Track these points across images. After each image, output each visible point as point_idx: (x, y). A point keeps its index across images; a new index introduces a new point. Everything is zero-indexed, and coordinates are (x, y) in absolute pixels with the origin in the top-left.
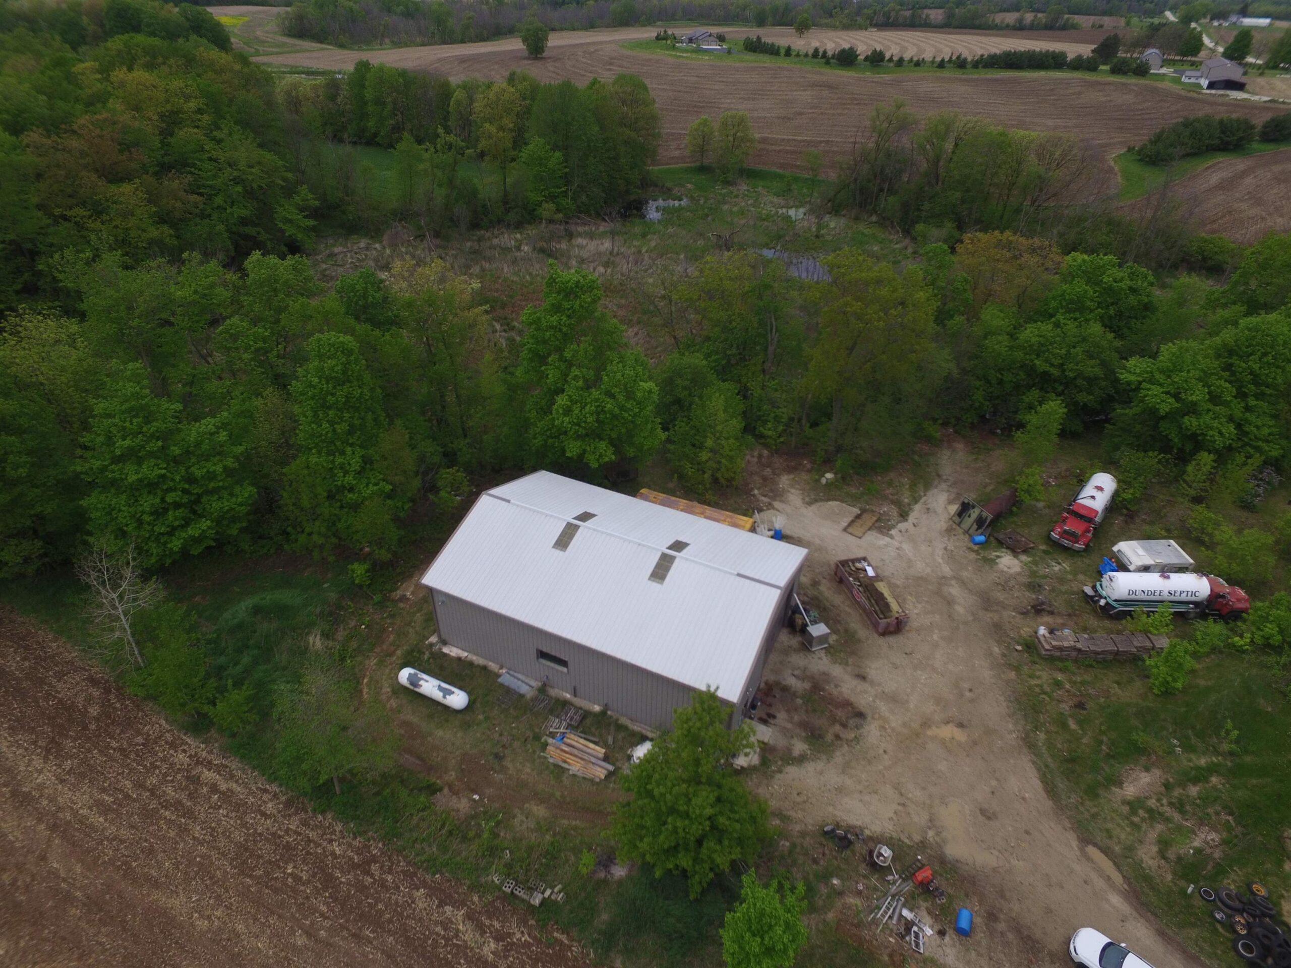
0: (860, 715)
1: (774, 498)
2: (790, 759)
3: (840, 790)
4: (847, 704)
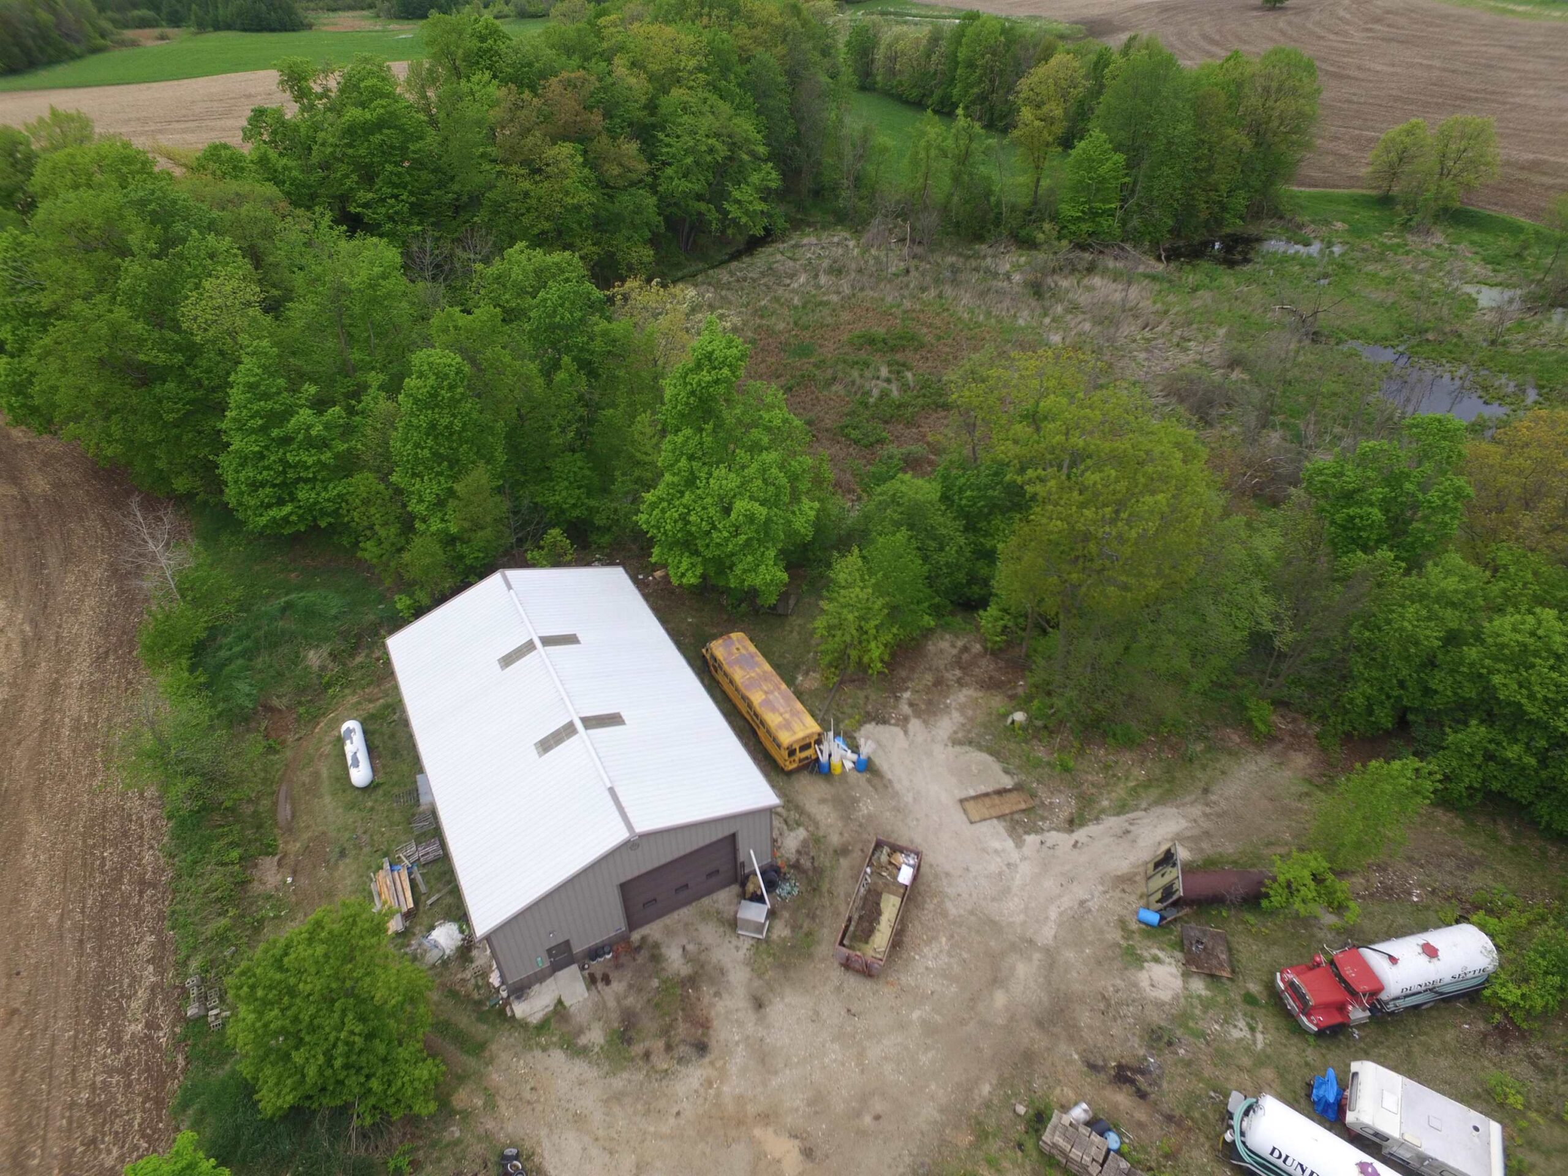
0: (702, 1048)
1: (918, 714)
2: (574, 1049)
3: (579, 1120)
4: (705, 1025)
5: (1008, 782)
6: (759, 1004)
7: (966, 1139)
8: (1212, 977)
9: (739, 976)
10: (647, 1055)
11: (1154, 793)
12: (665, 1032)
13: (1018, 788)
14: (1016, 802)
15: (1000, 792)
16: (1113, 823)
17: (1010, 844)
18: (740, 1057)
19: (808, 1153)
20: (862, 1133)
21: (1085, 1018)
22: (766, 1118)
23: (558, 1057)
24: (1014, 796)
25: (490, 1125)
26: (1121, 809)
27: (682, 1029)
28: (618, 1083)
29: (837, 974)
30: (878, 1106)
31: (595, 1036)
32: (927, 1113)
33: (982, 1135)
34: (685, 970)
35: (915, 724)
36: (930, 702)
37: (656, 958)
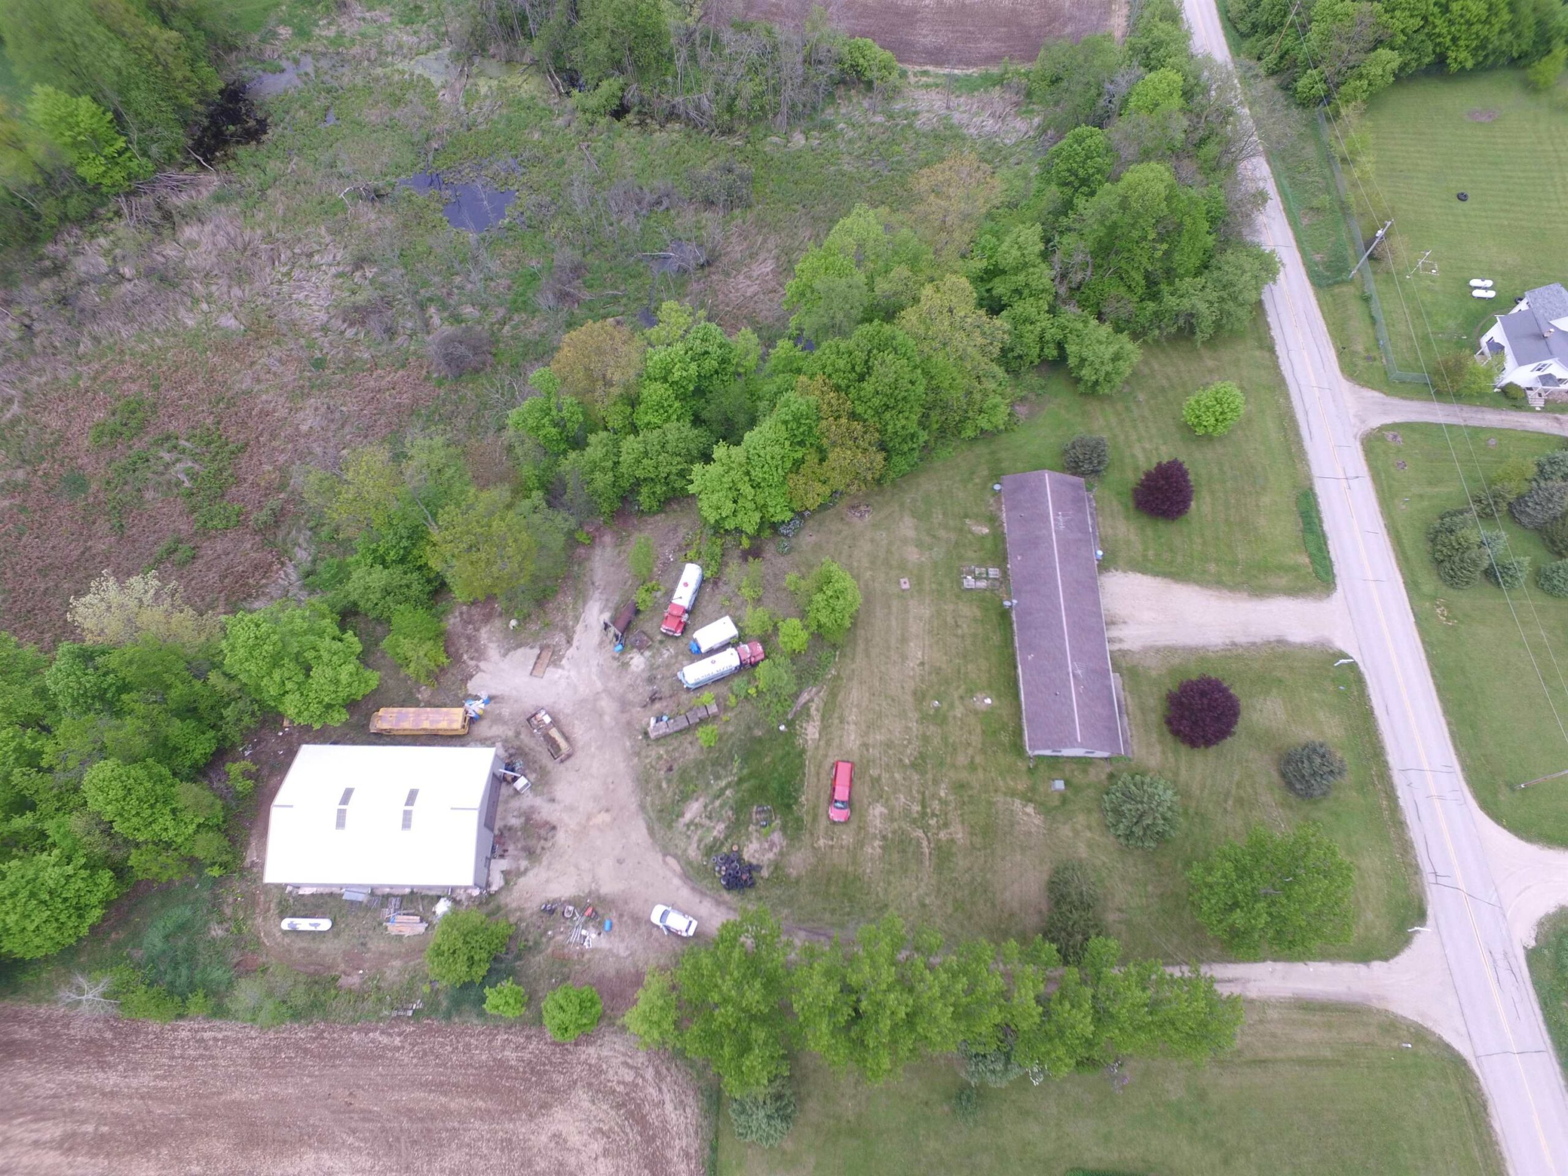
0: (554, 828)
1: (479, 659)
2: (520, 874)
3: (548, 881)
4: (547, 823)
5: (537, 651)
6: (553, 800)
7: (636, 760)
8: (649, 647)
9: (538, 802)
10: (543, 848)
11: (580, 602)
12: (539, 838)
13: (542, 649)
14: (547, 655)
15: (539, 657)
16: (579, 628)
17: (560, 671)
18: (565, 817)
19: (607, 811)
20: (613, 790)
21: (630, 696)
22: (589, 818)
23: (522, 881)
24: (544, 654)
25: (529, 912)
26: (577, 619)
27: (542, 832)
28: (545, 862)
29: (562, 767)
30: (610, 780)
31: (524, 864)
32: (622, 766)
33: (638, 754)
34: (523, 820)
35: (482, 665)
36: (477, 650)
37: (510, 829)
